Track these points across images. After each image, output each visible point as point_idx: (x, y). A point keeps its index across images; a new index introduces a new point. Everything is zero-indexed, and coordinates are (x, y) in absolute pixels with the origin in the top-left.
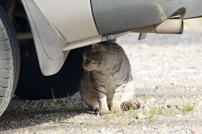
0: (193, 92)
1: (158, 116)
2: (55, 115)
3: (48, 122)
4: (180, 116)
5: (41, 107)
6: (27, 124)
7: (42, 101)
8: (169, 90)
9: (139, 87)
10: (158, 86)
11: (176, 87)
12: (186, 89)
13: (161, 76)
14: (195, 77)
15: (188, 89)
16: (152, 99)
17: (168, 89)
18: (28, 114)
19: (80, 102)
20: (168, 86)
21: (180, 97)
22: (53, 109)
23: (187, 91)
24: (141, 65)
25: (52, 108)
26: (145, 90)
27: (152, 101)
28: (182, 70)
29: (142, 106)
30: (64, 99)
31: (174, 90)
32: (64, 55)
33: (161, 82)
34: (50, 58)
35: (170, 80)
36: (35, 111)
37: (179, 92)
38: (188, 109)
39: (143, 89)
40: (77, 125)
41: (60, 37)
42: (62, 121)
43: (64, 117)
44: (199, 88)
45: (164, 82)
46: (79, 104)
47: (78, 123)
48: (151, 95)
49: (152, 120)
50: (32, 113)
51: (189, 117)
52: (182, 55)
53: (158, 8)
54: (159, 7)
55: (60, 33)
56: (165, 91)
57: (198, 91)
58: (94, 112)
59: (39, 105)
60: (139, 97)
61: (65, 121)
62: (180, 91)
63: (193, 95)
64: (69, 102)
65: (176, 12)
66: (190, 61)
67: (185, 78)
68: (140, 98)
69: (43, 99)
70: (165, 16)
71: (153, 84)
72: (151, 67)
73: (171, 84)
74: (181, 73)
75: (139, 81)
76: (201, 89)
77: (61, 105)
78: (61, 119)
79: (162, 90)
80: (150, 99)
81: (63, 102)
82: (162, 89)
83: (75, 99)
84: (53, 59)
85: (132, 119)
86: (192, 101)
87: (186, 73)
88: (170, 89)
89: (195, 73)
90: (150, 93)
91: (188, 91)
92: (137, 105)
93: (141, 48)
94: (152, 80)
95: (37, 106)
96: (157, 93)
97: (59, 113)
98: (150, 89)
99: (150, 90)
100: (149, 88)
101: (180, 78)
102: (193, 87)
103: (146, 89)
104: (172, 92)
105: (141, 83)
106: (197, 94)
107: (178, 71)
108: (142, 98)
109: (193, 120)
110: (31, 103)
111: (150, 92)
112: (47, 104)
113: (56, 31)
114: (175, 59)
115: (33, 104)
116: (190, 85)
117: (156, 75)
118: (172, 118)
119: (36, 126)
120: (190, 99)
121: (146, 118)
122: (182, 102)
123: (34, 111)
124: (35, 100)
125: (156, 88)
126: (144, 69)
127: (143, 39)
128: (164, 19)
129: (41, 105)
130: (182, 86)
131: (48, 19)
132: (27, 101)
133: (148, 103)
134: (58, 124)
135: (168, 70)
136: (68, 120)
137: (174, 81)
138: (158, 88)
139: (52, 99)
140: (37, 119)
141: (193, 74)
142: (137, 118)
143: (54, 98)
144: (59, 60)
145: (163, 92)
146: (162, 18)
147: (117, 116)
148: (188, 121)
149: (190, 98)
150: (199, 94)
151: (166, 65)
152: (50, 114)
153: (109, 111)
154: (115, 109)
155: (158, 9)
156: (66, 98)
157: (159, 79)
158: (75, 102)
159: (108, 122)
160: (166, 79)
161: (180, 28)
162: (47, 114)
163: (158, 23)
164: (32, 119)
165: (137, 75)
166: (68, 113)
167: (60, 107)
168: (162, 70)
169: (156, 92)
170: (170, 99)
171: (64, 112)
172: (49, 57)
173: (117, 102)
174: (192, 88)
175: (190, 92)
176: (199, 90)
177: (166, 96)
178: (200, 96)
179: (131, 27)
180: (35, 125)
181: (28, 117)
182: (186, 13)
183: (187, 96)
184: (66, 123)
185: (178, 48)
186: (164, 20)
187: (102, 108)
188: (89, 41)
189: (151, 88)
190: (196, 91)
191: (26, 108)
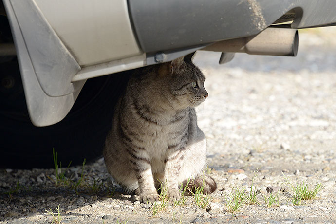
0: (317, 163)
1: (248, 207)
2: (57, 199)
3: (42, 212)
4: (289, 209)
5: (33, 183)
6: (3, 216)
7: (35, 171)
8: (273, 158)
9: (219, 151)
10: (254, 151)
11: (288, 154)
12: (306, 157)
13: (262, 132)
14: (325, 135)
15: (308, 157)
16: (241, 175)
17: (272, 156)
18: (7, 195)
19: (106, 176)
20: (272, 150)
21: (292, 173)
22: (55, 188)
23: (307, 161)
24: (227, 109)
25: (52, 186)
26: (230, 157)
27: (240, 179)
28: (302, 122)
29: (219, 187)
30: (76, 170)
31: (282, 158)
32: (74, 89)
33: (261, 143)
34: (47, 93)
35: (278, 140)
36: (22, 191)
37: (292, 163)
38: (304, 196)
39: (227, 155)
40: (97, 220)
41: (68, 55)
42: (68, 212)
43: (74, 204)
44: (329, 156)
45: (265, 142)
46: (103, 180)
47: (99, 216)
48: (239, 167)
49: (237, 215)
50: (15, 194)
51: (305, 211)
52: (305, 93)
53: (251, 6)
54: (253, 5)
55: (68, 48)
56: (266, 160)
57: (326, 162)
58: (130, 196)
59: (30, 180)
60: (217, 169)
61: (75, 211)
62: (294, 161)
63: (318, 171)
64: (86, 174)
65: (284, 15)
66: (318, 104)
67: (306, 136)
68: (218, 172)
69: (38, 168)
70: (263, 22)
71: (246, 146)
72: (245, 114)
73: (279, 147)
74: (300, 126)
75: (219, 139)
76: (333, 158)
77: (71, 181)
78: (68, 207)
79: (260, 159)
80: (236, 174)
81: (74, 175)
82: (260, 156)
83: (97, 171)
84: (53, 95)
85: (200, 212)
86: (314, 180)
87: (309, 126)
88: (275, 157)
89: (325, 128)
90: (238, 162)
91: (309, 161)
92: (211, 186)
93: (230, 76)
94: (244, 138)
95: (25, 181)
96: (251, 164)
97: (65, 197)
98: (239, 156)
99: (239, 158)
100: (236, 154)
101: (296, 137)
102: (318, 154)
103: (231, 155)
104: (278, 163)
105: (223, 143)
106: (325, 168)
107: (293, 123)
108: (223, 172)
109: (313, 216)
110: (15, 175)
111: (239, 160)
112: (45, 177)
113: (61, 42)
114: (290, 100)
115: (19, 177)
116: (314, 151)
117: (252, 129)
118: (274, 213)
119: (20, 219)
120: (310, 178)
121: (225, 211)
122: (295, 183)
123: (19, 191)
124: (23, 168)
125: (250, 153)
126: (231, 116)
127: (227, 62)
128: (263, 27)
129: (33, 180)
130: (298, 152)
131: (46, 20)
132: (9, 171)
133: (232, 182)
134: (60, 217)
135: (275, 121)
136: (80, 211)
137: (285, 142)
138: (254, 154)
139: (54, 168)
140: (23, 205)
141: (320, 130)
142: (208, 210)
143: (57, 166)
144: (65, 98)
145: (263, 161)
146: (258, 26)
147: (173, 205)
148: (302, 219)
149: (310, 176)
150: (329, 168)
151: (273, 111)
152: (48, 197)
153: (157, 195)
154: (170, 191)
155: (252, 9)
156: (82, 168)
157: (257, 137)
158: (97, 175)
159: (155, 216)
160: (270, 138)
161: (291, 46)
162: (43, 196)
163: (250, 35)
164: (14, 205)
165: (217, 127)
166: (81, 197)
167: (68, 184)
168: (265, 120)
169: (248, 162)
170: (274, 176)
171: (74, 195)
172: (45, 92)
173: (173, 179)
174: (317, 156)
175: (313, 163)
176: (329, 160)
177: (267, 169)
178: (329, 172)
179: (201, 41)
180: (19, 217)
181: (6, 202)
182: (303, 18)
183: (305, 171)
184: (76, 215)
185: (299, 78)
186: (262, 30)
187: (145, 188)
188: (123, 64)
189: (240, 154)
190: (323, 162)
191: (5, 185)
